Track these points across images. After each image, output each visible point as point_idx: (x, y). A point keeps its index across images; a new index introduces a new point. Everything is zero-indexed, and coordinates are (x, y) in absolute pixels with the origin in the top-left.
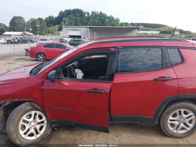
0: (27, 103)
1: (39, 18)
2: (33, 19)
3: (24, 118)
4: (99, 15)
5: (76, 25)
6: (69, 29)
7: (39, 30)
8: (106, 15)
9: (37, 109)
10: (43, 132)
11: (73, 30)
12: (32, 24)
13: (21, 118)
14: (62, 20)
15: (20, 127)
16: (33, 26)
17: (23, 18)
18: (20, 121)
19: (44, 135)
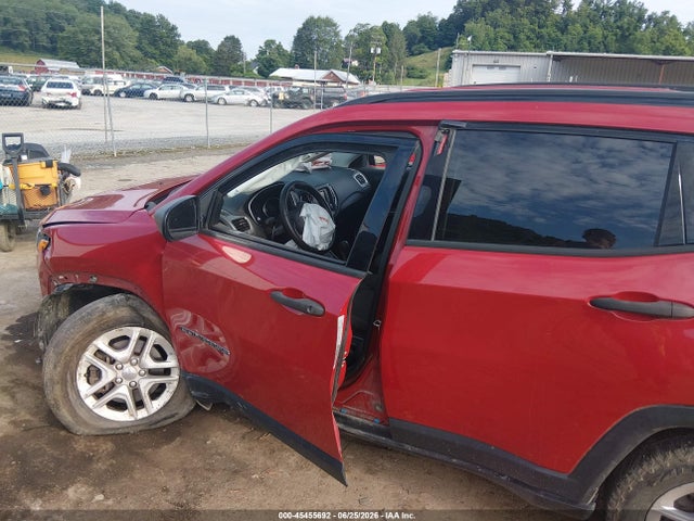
0: (117, 297)
1: (385, 24)
2: (363, 26)
3: (102, 343)
4: (611, 8)
5: (512, 48)
6: (475, 60)
7: (378, 65)
8: (642, 11)
9: (149, 325)
10: (161, 405)
11: (490, 67)
12: (358, 44)
13: (91, 341)
14: (461, 29)
15: (82, 370)
16: (360, 50)
17: (335, 25)
18: (84, 349)
19: (163, 415)
